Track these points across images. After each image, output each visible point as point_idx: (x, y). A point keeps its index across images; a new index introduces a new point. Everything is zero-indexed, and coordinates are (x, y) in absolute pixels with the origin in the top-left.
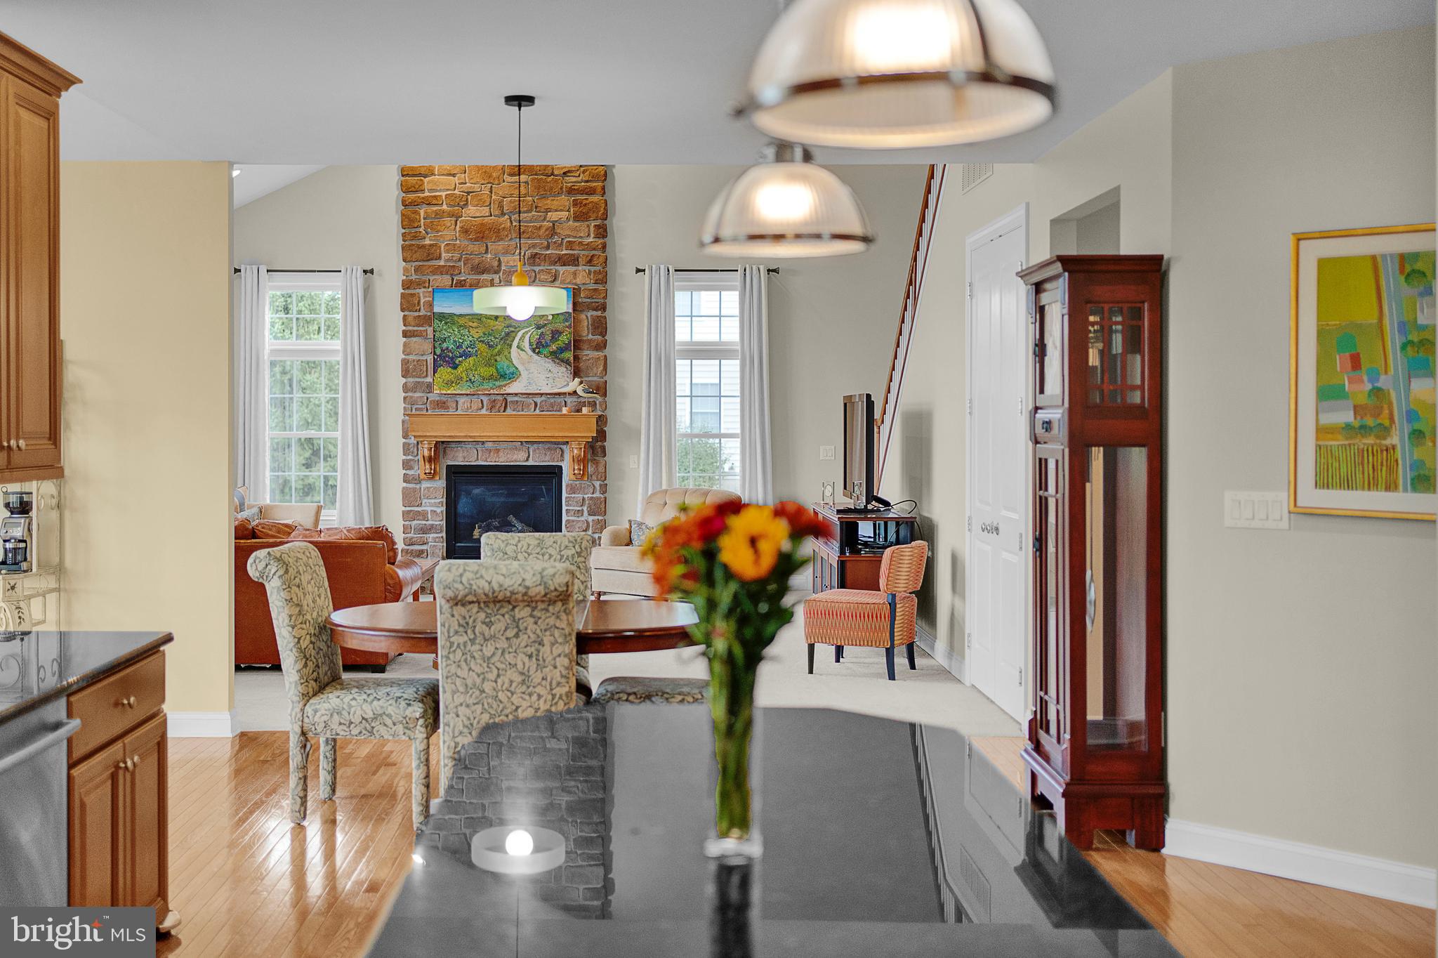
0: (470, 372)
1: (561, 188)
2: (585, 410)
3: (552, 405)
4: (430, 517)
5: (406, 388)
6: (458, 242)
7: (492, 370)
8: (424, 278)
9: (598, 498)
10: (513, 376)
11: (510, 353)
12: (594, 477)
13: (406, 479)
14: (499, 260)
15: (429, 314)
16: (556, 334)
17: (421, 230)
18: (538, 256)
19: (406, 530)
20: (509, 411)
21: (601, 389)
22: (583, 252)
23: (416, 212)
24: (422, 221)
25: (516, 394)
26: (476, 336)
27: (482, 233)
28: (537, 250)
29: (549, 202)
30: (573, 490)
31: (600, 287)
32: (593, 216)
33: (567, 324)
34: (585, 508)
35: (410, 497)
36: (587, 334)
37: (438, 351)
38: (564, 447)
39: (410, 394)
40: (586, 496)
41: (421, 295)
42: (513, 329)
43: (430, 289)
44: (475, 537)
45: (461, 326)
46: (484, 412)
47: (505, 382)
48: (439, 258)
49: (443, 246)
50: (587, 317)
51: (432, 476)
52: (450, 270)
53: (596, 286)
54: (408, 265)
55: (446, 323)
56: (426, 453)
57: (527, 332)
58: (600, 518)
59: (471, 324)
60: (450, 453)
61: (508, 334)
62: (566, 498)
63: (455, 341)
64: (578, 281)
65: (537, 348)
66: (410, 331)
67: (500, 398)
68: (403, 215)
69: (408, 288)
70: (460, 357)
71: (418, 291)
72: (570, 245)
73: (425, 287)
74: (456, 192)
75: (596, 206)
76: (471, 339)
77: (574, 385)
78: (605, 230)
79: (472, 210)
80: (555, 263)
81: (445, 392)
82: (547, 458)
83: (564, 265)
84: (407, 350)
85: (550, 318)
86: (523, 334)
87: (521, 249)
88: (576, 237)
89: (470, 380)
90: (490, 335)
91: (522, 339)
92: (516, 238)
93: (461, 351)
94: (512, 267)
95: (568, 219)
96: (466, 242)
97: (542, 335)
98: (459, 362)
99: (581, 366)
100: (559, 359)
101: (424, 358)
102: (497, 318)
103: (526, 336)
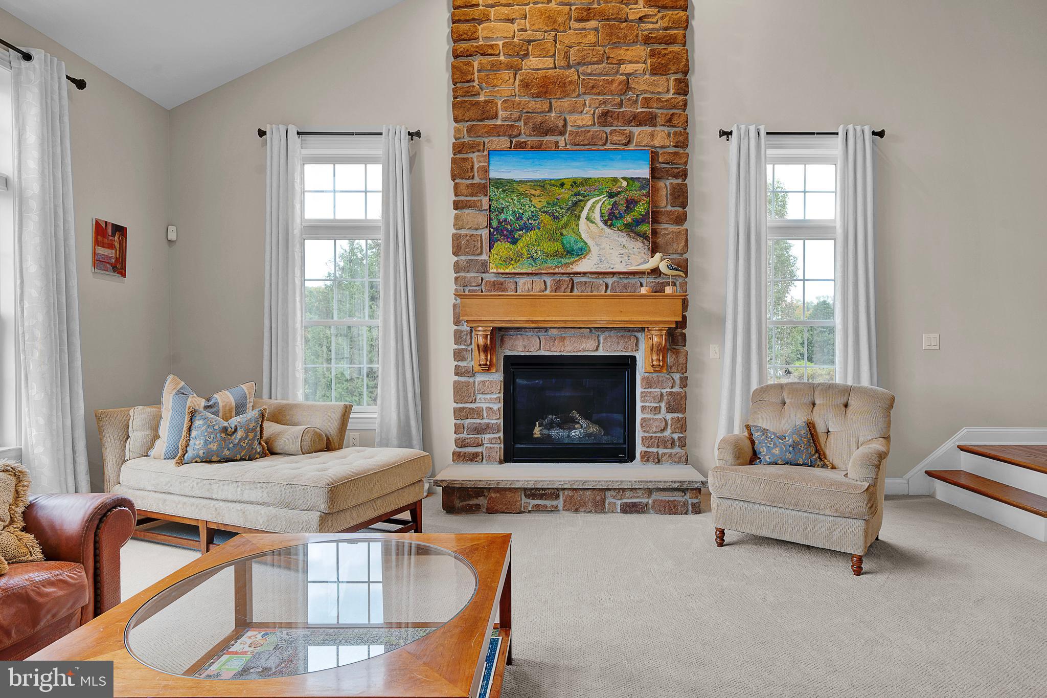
0: (531, 248)
1: (637, 36)
2: (669, 290)
3: (626, 287)
4: (485, 415)
5: (457, 268)
6: (517, 98)
7: (557, 246)
8: (478, 140)
9: (679, 393)
10: (581, 252)
11: (577, 225)
12: (674, 369)
13: (458, 372)
14: (565, 120)
15: (484, 182)
16: (631, 204)
17: (476, 84)
18: (610, 114)
19: (458, 429)
20: (576, 292)
21: (682, 267)
22: (660, 111)
23: (469, 64)
24: (476, 74)
25: (585, 273)
26: (539, 206)
27: (545, 88)
28: (609, 107)
29: (623, 53)
30: (648, 383)
31: (681, 151)
32: (673, 68)
33: (644, 192)
34: (663, 405)
35: (461, 392)
36: (666, 205)
37: (495, 224)
38: (639, 335)
39: (462, 274)
40: (664, 391)
41: (475, 160)
42: (582, 198)
43: (486, 153)
44: (535, 436)
45: (521, 194)
46: (547, 292)
47: (572, 260)
48: (495, 117)
49: (499, 103)
50: (666, 185)
51: (488, 368)
52: (509, 131)
53: (676, 150)
54: (460, 125)
55: (504, 191)
56: (481, 341)
57: (597, 202)
58: (680, 415)
59: (533, 192)
60: (509, 342)
61: (575, 204)
62: (642, 393)
63: (514, 212)
64: (657, 142)
65: (609, 219)
66: (462, 201)
67: (565, 278)
68: (453, 67)
69: (460, 152)
70: (521, 230)
71: (471, 155)
72: (647, 102)
73: (479, 151)
74: (515, 40)
75: (676, 57)
76: (532, 209)
77: (656, 261)
78: (687, 86)
79: (533, 62)
80: (628, 122)
81: (502, 271)
82: (620, 347)
83: (640, 125)
84: (458, 223)
85: (625, 184)
86: (594, 203)
87: (590, 107)
88: (653, 93)
89: (532, 257)
90: (555, 204)
91: (592, 209)
92: (584, 94)
93: (521, 223)
94: (579, 127)
95: (644, 73)
96: (526, 99)
97: (615, 205)
98: (519, 235)
99: (661, 240)
100: (635, 233)
101: (479, 232)
102: (562, 185)
103: (596, 206)
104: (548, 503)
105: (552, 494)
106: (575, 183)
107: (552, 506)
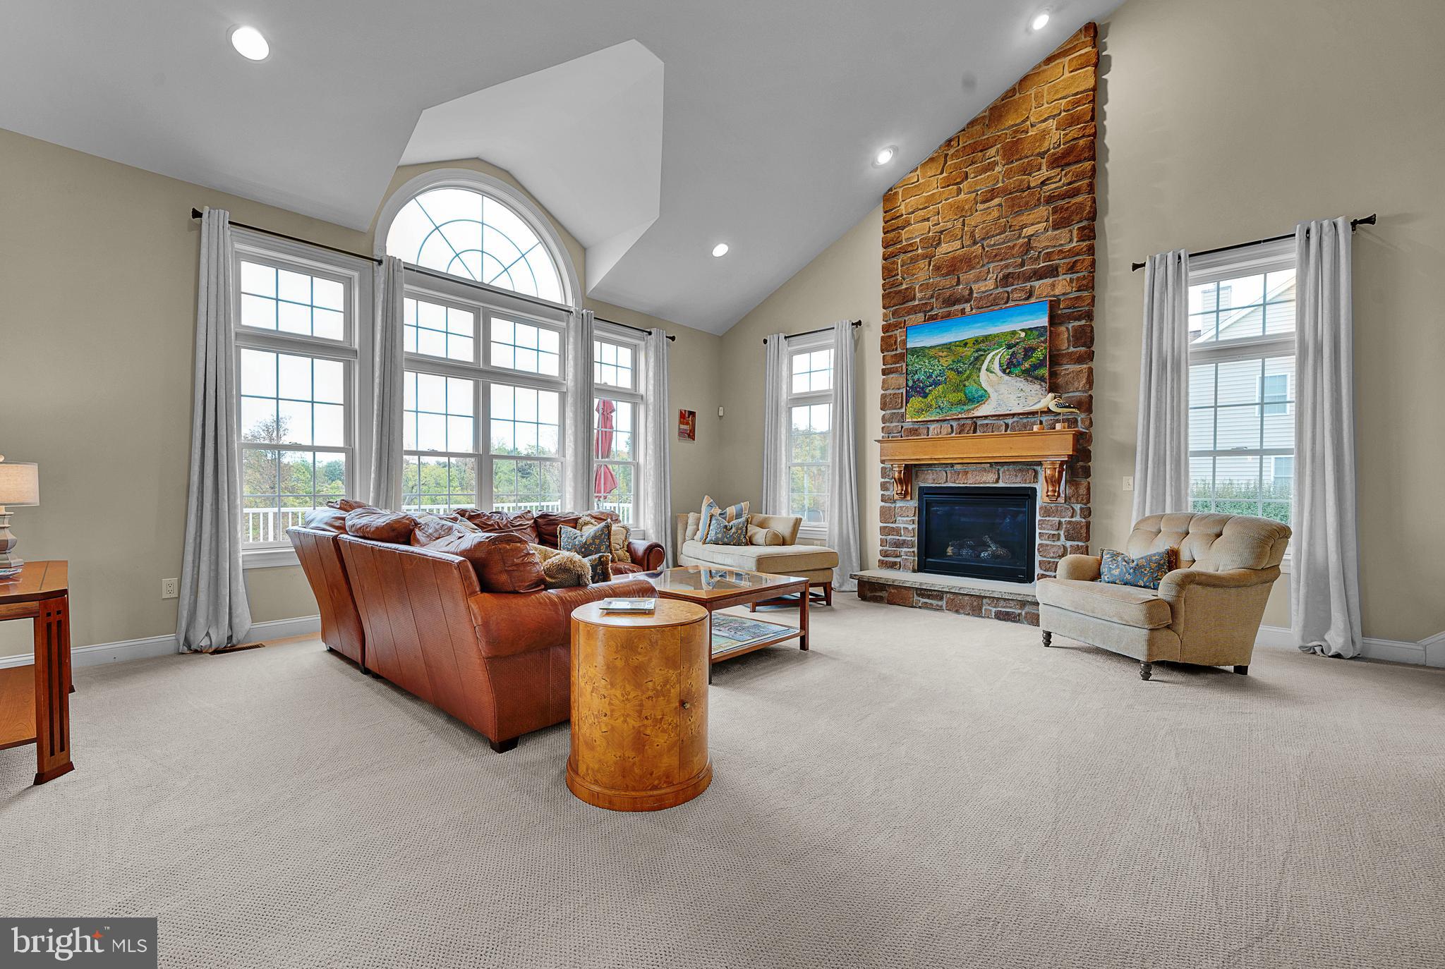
0: (939, 399)
1: (1039, 199)
2: (1058, 426)
3: (1025, 426)
4: (903, 533)
5: (884, 420)
6: (931, 280)
7: (961, 396)
8: (900, 320)
9: (1078, 523)
10: (982, 398)
11: (979, 376)
12: (1073, 500)
13: (884, 499)
14: (971, 288)
15: (903, 351)
16: (1029, 351)
17: (899, 277)
18: (1011, 276)
19: (883, 543)
20: (978, 433)
21: (1086, 405)
22: (1062, 262)
23: (894, 263)
24: (900, 269)
25: (986, 417)
26: (946, 364)
27: (953, 267)
28: (1011, 270)
29: (1025, 218)
30: (1047, 512)
31: (1085, 294)
32: (1077, 218)
33: (1042, 339)
34: (1062, 533)
35: (886, 515)
36: (1065, 345)
37: (910, 383)
38: (1038, 468)
39: (888, 424)
40: (1063, 520)
41: (898, 335)
42: (983, 353)
43: (905, 329)
44: (949, 554)
45: (931, 357)
46: (953, 435)
47: (973, 406)
48: (914, 299)
49: (917, 287)
50: (1065, 331)
51: (904, 495)
52: (923, 308)
53: (1079, 294)
54: (887, 311)
55: (918, 357)
56: (898, 476)
57: (997, 354)
58: (1080, 544)
59: (941, 354)
60: (921, 476)
61: (977, 359)
62: (1039, 521)
64: (1057, 292)
65: (1007, 368)
66: (888, 368)
67: (969, 422)
68: (884, 268)
69: (887, 331)
70: (930, 386)
71: (896, 332)
72: (1049, 256)
73: (901, 328)
74: (931, 234)
75: (1081, 206)
76: (940, 368)
77: (1049, 401)
78: (1093, 231)
79: (944, 248)
80: (1029, 279)
81: (916, 420)
82: (1019, 479)
83: (1041, 278)
84: (885, 386)
85: (1023, 334)
86: (993, 356)
87: (993, 273)
88: (1055, 246)
89: (939, 407)
90: (959, 361)
91: (992, 361)
92: (988, 263)
93: (931, 380)
94: (983, 292)
95: (1046, 230)
96: (938, 279)
97: (1013, 355)
98: (930, 390)
99: (1061, 381)
100: (1033, 377)
101: (900, 391)
102: (966, 344)
103: (996, 357)
104: (934, 602)
105: (937, 596)
106: (976, 341)
107: (937, 605)
